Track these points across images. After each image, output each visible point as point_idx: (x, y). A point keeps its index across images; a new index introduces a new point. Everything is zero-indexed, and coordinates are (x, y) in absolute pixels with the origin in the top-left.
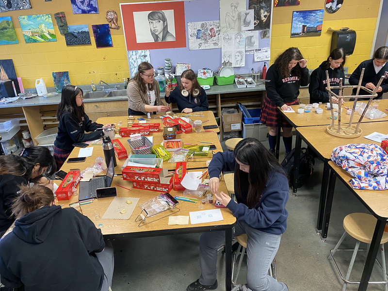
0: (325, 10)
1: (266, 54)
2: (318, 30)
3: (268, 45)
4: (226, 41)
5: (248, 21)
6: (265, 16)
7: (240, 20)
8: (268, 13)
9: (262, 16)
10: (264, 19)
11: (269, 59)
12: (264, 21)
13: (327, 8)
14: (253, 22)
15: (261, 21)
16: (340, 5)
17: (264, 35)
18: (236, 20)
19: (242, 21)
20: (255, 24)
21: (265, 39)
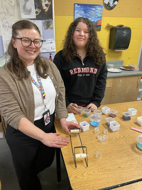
0: (103, 7)
1: (51, 45)
2: (98, 24)
3: (52, 37)
4: (6, 29)
5: (29, 9)
6: (47, 5)
7: (19, 6)
8: (49, 1)
9: (44, 4)
10: (46, 9)
11: (55, 50)
12: (46, 10)
13: (105, 4)
14: (34, 10)
15: (43, 11)
16: (116, 3)
17: (48, 26)
18: (14, 6)
19: (21, 7)
20: (37, 12)
21: (49, 30)
